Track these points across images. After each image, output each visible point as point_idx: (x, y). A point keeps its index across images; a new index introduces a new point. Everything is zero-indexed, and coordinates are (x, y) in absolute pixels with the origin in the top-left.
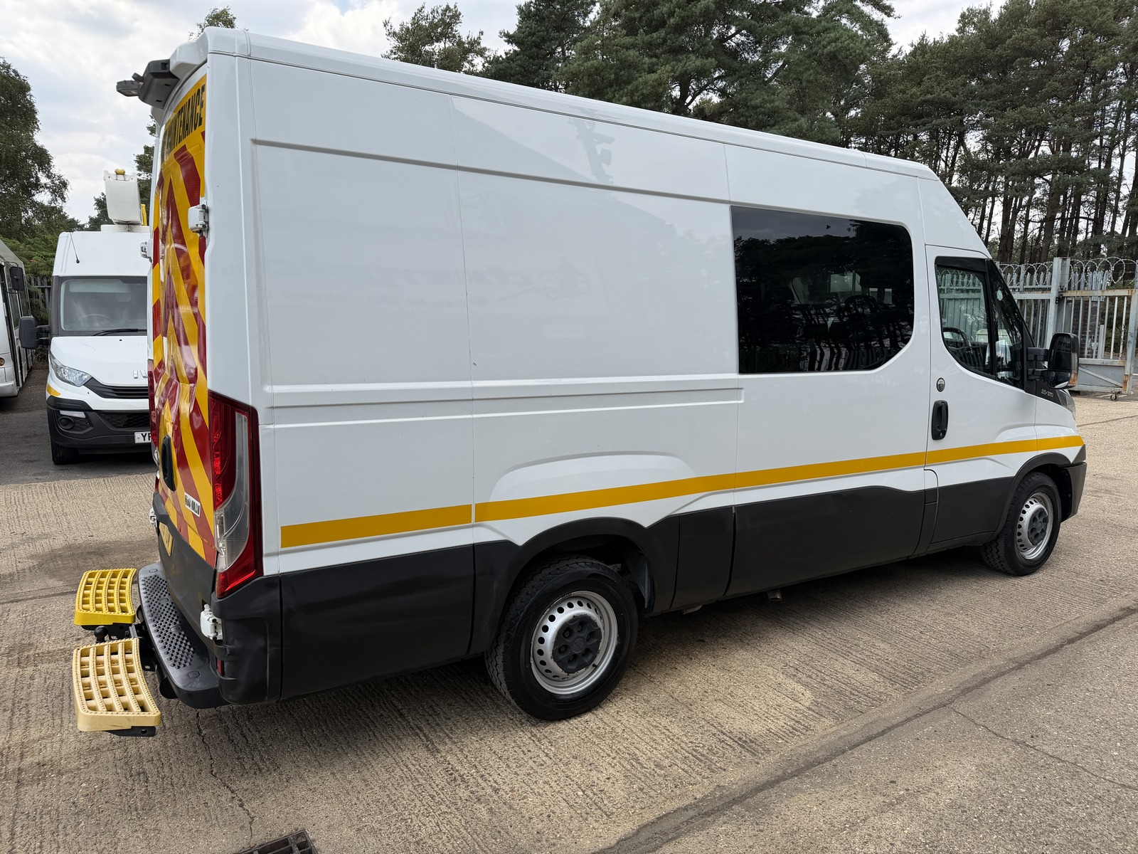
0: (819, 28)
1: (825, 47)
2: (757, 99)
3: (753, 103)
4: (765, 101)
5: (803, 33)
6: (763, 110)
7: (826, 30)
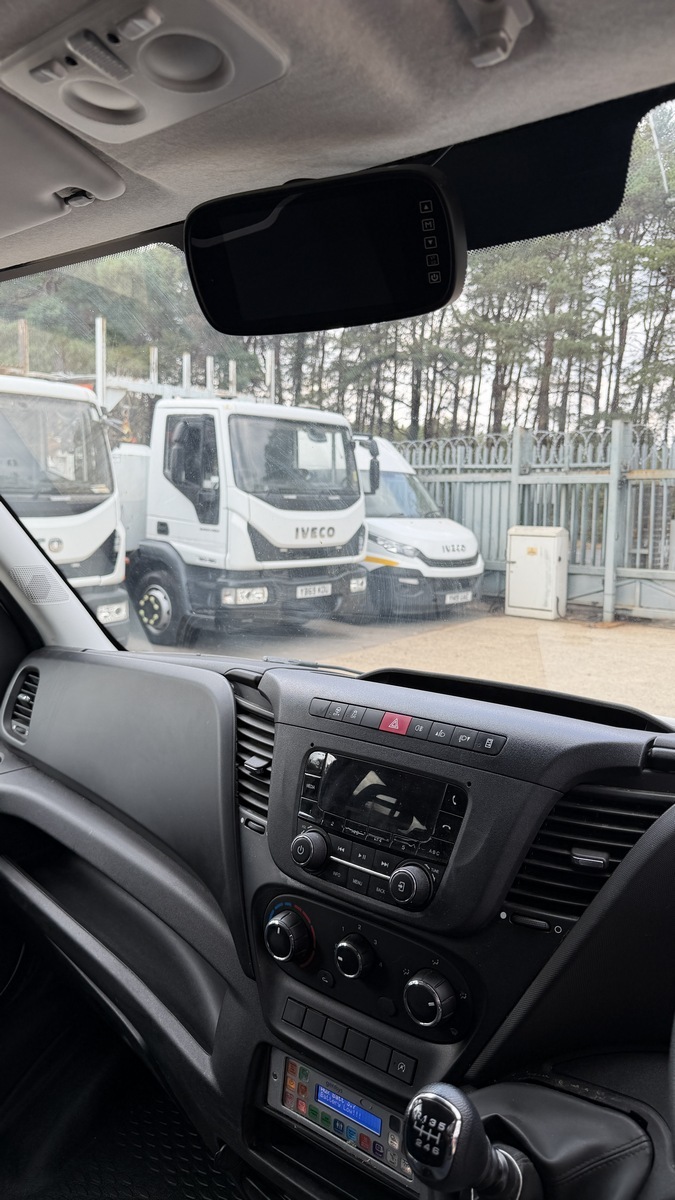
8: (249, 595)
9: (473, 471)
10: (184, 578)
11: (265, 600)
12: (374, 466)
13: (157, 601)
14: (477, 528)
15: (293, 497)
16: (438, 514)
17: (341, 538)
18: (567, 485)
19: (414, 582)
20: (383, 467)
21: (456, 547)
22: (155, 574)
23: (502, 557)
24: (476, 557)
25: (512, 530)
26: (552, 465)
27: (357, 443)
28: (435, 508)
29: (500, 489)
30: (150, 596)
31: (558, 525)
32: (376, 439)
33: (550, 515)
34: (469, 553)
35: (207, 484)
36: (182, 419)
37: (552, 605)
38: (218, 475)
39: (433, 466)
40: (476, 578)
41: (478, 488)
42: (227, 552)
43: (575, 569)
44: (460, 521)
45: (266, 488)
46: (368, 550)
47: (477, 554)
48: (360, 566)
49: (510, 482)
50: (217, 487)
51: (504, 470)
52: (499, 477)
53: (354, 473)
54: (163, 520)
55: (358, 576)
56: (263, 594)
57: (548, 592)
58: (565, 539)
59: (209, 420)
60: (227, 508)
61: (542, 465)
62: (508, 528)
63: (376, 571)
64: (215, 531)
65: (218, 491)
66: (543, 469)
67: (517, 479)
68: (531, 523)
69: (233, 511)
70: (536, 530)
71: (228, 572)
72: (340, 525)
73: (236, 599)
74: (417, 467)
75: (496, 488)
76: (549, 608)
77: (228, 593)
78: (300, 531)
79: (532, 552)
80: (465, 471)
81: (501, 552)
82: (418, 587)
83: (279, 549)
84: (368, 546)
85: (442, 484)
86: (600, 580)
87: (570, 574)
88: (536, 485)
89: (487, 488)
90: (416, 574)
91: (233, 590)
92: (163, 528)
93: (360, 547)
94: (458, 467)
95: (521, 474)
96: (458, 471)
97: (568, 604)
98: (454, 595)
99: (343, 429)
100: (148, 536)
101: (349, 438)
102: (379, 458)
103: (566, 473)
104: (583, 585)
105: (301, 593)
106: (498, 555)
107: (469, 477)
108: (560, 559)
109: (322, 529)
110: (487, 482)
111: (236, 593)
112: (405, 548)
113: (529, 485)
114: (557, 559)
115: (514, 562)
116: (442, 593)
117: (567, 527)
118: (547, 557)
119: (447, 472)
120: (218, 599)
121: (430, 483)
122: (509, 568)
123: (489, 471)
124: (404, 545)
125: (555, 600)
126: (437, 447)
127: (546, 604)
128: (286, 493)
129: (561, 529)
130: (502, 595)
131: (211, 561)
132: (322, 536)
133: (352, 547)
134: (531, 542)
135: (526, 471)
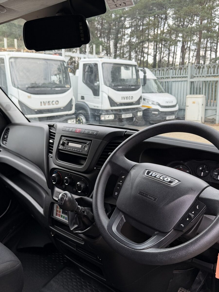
8: (108, 117)
9: (175, 77)
10: (89, 113)
11: (113, 118)
12: (145, 77)
13: (81, 119)
14: (176, 95)
15: (121, 87)
16: (164, 92)
17: (135, 99)
18: (205, 81)
19: (157, 113)
20: (147, 77)
21: (170, 102)
22: (81, 111)
23: (184, 105)
24: (176, 105)
25: (188, 96)
26: (201, 75)
27: (140, 70)
28: (163, 90)
29: (184, 83)
30: (79, 118)
31: (202, 94)
32: (145, 68)
33: (200, 91)
34: (174, 103)
35: (96, 84)
36: (88, 65)
37: (200, 119)
38: (99, 81)
39: (162, 76)
40: (176, 111)
41: (177, 83)
42: (102, 104)
43: (207, 108)
44: (171, 94)
45: (113, 85)
46: (143, 103)
47: (177, 104)
48: (140, 108)
49: (187, 81)
50: (99, 85)
51: (185, 77)
52: (184, 79)
53: (139, 79)
54: (83, 95)
55: (140, 111)
56: (113, 116)
57: (199, 115)
58: (205, 99)
59: (96, 65)
60: (102, 91)
61: (197, 75)
62: (186, 95)
63: (145, 110)
64: (98, 98)
65: (99, 86)
66: (198, 76)
67: (189, 80)
68: (194, 94)
69: (104, 92)
70: (195, 96)
71: (102, 110)
72: (134, 95)
73: (105, 118)
74: (157, 77)
75: (183, 83)
76: (199, 120)
77: (102, 116)
78: (123, 98)
79: (194, 103)
80: (173, 78)
81: (184, 104)
82: (158, 114)
83: (117, 103)
84: (143, 102)
85: (165, 82)
86: (215, 111)
87: (206, 110)
88: (195, 81)
89: (180, 83)
90: (157, 110)
91: (104, 115)
92: (83, 98)
93: (140, 102)
94: (170, 76)
95: (191, 78)
96: (170, 78)
97: (205, 119)
98: (169, 117)
99: (135, 66)
100: (79, 100)
101: (137, 69)
102: (146, 74)
103: (205, 77)
104: (210, 113)
105: (123, 116)
106: (183, 104)
107: (174, 80)
108: (203, 105)
109: (130, 97)
110: (180, 81)
111: (105, 117)
112: (154, 102)
113: (193, 82)
114: (202, 105)
115: (188, 106)
116: (165, 116)
117: (205, 95)
118: (199, 104)
119: (167, 78)
120: (100, 118)
121: (161, 82)
122: (186, 108)
123: (180, 77)
124: (154, 101)
125: (201, 118)
126: (164, 70)
127: (198, 119)
128: (119, 86)
129: (203, 95)
130: (184, 117)
131: (97, 107)
132: (129, 99)
133: (138, 102)
134: (194, 100)
135: (192, 77)
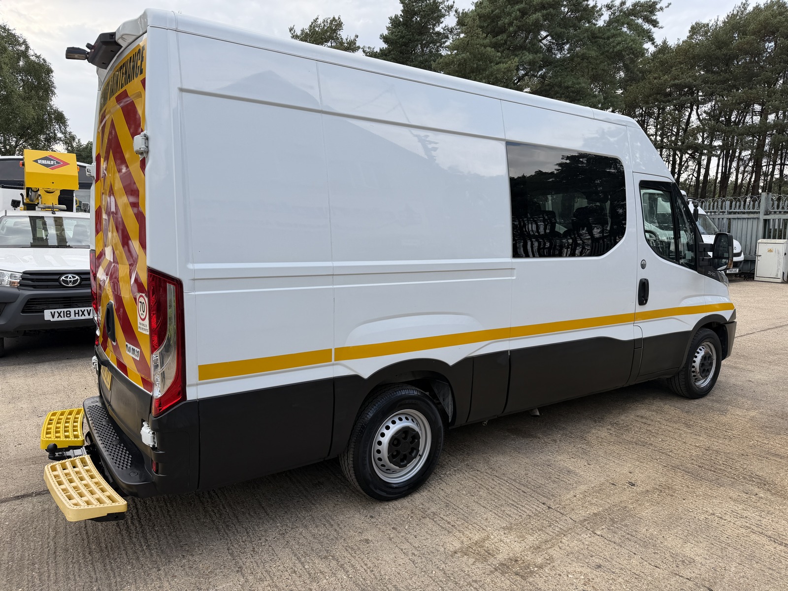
0: (609, 34)
1: (614, 47)
2: (568, 82)
3: (566, 84)
4: (574, 83)
5: (597, 37)
6: (573, 89)
7: (614, 36)
9: (735, 213)
24: (741, 253)
25: (760, 241)
26: (781, 210)
29: (753, 222)
31: (784, 238)
33: (780, 235)
34: (738, 251)
39: (715, 211)
40: (741, 262)
41: (740, 221)
49: (758, 218)
51: (757, 213)
52: (752, 216)
62: (757, 239)
66: (776, 212)
67: (762, 217)
68: (770, 238)
70: (772, 241)
74: (706, 211)
75: (750, 222)
76: (778, 277)
79: (770, 251)
80: (730, 213)
81: (753, 252)
85: (719, 219)
88: (772, 220)
94: (726, 211)
95: (765, 215)
106: (750, 253)
110: (746, 219)
113: (769, 220)
114: (783, 254)
118: (778, 253)
119: (721, 213)
122: (757, 259)
123: (745, 213)
125: (782, 274)
129: (786, 240)
134: (770, 246)
135: (767, 213)
